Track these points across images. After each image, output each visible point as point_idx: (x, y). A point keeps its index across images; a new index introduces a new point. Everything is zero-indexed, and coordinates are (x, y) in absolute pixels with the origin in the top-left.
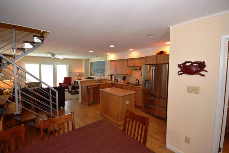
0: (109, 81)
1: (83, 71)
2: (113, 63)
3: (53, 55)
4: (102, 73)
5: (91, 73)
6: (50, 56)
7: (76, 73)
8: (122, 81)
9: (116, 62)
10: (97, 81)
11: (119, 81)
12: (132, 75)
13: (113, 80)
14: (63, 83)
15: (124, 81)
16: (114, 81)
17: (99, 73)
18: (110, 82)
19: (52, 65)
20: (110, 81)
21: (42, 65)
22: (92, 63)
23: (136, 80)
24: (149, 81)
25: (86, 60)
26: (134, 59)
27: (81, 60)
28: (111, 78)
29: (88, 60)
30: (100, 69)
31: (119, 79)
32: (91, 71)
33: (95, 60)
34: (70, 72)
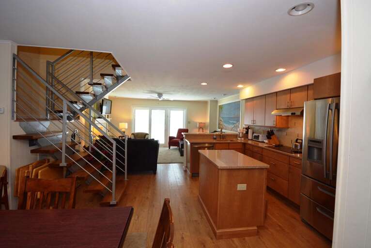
0: (239, 139)
1: (208, 121)
2: (249, 103)
3: (160, 95)
4: (234, 123)
5: (219, 124)
6: (155, 96)
7: (196, 123)
8: (265, 141)
9: (255, 102)
10: (215, 137)
11: (260, 139)
12: (289, 129)
13: (250, 136)
14: (176, 137)
15: (269, 142)
16: (252, 140)
17: (229, 123)
18: (243, 141)
19: (164, 111)
20: (243, 139)
21: (153, 111)
22: (221, 107)
23: (297, 140)
24: (320, 143)
25: (211, 101)
26: (291, 91)
27: (205, 102)
28: (247, 133)
29: (217, 102)
30: (232, 116)
31: (260, 136)
32: (220, 120)
33: (225, 101)
34: (188, 122)
